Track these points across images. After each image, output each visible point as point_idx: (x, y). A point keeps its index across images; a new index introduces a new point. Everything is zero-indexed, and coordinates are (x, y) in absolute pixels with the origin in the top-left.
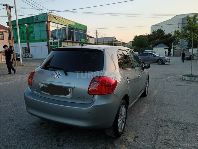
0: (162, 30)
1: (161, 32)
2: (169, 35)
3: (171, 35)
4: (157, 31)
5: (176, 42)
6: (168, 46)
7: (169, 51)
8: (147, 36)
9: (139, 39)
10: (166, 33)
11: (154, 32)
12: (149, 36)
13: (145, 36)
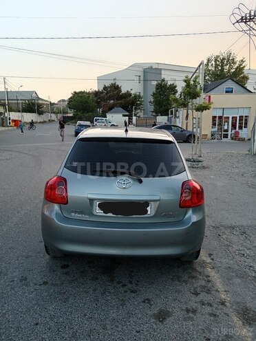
0: (118, 86)
1: (115, 88)
2: (128, 94)
3: (130, 95)
4: (110, 87)
5: (137, 105)
6: (128, 111)
7: (130, 119)
8: (92, 93)
9: (81, 97)
10: (124, 91)
11: (105, 88)
12: (96, 94)
13: (89, 93)
